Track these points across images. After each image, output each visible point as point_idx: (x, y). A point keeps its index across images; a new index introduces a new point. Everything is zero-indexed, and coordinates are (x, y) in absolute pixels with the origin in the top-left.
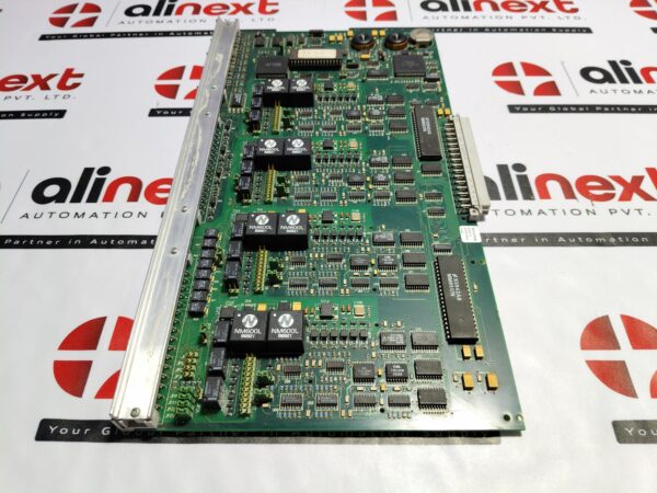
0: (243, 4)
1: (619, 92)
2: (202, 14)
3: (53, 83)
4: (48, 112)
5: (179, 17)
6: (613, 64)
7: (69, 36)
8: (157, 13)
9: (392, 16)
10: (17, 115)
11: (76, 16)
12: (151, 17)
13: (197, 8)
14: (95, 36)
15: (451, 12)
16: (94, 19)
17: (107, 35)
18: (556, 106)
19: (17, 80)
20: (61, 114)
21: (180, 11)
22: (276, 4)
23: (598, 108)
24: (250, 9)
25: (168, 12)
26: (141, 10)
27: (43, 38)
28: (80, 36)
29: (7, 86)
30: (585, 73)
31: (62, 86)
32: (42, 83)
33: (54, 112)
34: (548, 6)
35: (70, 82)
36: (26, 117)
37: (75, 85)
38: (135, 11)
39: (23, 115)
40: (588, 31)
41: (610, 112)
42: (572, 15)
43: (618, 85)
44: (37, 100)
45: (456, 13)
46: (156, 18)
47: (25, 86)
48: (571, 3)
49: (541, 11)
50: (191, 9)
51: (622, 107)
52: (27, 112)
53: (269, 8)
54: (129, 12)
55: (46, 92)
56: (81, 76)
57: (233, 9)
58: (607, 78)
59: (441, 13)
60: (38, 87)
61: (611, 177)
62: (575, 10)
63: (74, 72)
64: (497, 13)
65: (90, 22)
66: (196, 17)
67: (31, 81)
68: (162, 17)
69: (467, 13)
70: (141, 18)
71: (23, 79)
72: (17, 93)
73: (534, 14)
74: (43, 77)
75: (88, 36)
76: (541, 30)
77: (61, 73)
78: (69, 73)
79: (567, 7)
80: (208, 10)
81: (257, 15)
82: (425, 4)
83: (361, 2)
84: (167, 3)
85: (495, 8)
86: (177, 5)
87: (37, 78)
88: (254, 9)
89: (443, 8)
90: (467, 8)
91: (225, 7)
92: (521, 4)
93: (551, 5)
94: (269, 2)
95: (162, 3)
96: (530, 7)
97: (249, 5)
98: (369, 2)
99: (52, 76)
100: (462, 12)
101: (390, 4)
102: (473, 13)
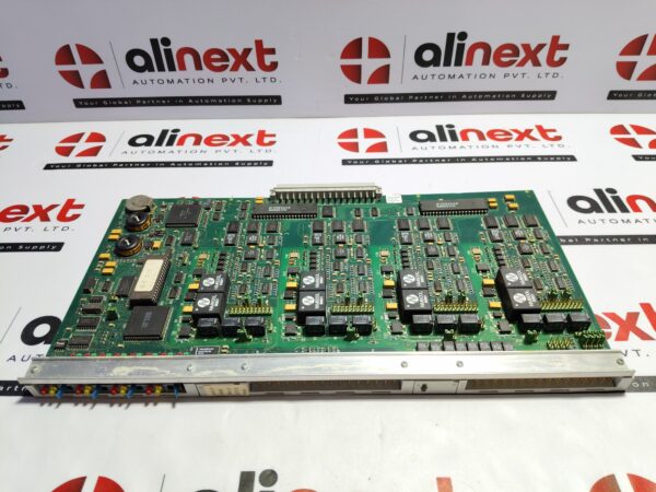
0: (242, 136)
1: (607, 222)
2: (203, 146)
3: (53, 214)
4: (46, 244)
5: (180, 148)
6: (599, 192)
7: (73, 166)
9: (382, 147)
10: (14, 247)
11: (82, 146)
12: (153, 147)
13: (198, 140)
14: (98, 165)
15: (438, 143)
17: (110, 165)
19: (18, 210)
20: (58, 247)
21: (181, 142)
22: (274, 136)
23: (587, 240)
24: (249, 140)
25: (170, 143)
26: (144, 140)
27: (48, 167)
28: (84, 166)
29: (9, 216)
30: (572, 202)
31: (62, 217)
32: (42, 213)
33: (52, 244)
34: (532, 134)
35: (71, 213)
36: (23, 250)
37: (75, 217)
38: (139, 141)
39: (21, 247)
40: (573, 159)
41: (600, 243)
42: (556, 143)
43: (606, 215)
44: (36, 231)
45: (443, 143)
46: (159, 148)
47: (26, 216)
48: (554, 131)
49: (526, 140)
50: (192, 139)
51: (611, 237)
52: (25, 245)
53: (267, 140)
54: (132, 142)
55: (45, 224)
56: (81, 206)
57: (232, 140)
58: (595, 208)
59: (429, 144)
60: (38, 219)
61: (606, 314)
62: (558, 138)
63: (75, 203)
64: (483, 142)
65: (94, 152)
66: (197, 147)
67: (32, 212)
68: (164, 147)
69: (455, 143)
70: (143, 148)
71: (24, 209)
72: (17, 224)
73: (519, 143)
74: (44, 207)
75: (91, 166)
76: (526, 159)
77: (62, 203)
78: (70, 204)
79: (551, 135)
80: (209, 141)
81: (256, 147)
82: (413, 136)
83: (353, 133)
84: (169, 134)
85: (481, 136)
86: (179, 135)
87: (38, 208)
88: (252, 140)
89: (431, 138)
90: (454, 138)
91: (225, 138)
92: (507, 133)
93: (536, 133)
94: (267, 133)
95: (164, 133)
96: (515, 135)
97: (248, 136)
98: (361, 133)
99: (52, 207)
100: (449, 142)
101: (381, 136)
102: (460, 142)
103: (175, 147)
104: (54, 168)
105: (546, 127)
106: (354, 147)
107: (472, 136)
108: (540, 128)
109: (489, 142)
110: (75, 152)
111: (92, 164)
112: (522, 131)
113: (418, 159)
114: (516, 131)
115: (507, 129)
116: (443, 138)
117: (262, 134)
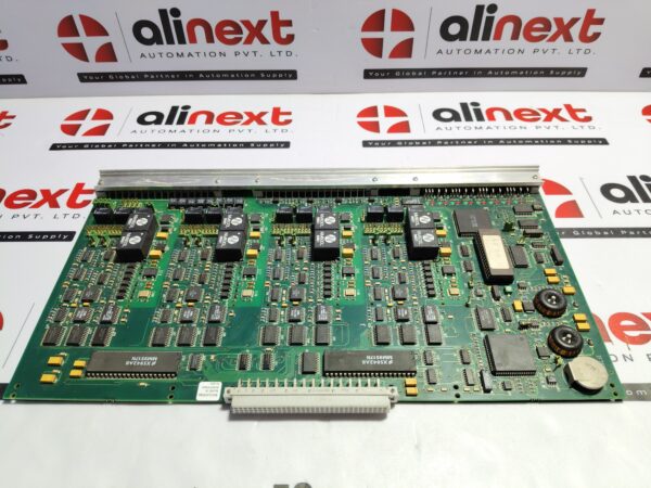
0: (256, 113)
1: (642, 212)
2: (215, 123)
3: (62, 200)
5: (191, 126)
6: (633, 179)
7: (80, 146)
8: (170, 122)
9: (404, 127)
10: (23, 237)
11: (88, 124)
12: (164, 125)
13: (210, 118)
14: (107, 146)
15: (463, 123)
16: (106, 127)
17: (119, 146)
18: (580, 230)
19: (26, 196)
20: (70, 236)
21: (193, 120)
22: (289, 113)
23: (622, 232)
24: (263, 118)
25: (181, 121)
26: (153, 118)
27: (54, 147)
28: (92, 146)
29: (16, 202)
30: (606, 190)
31: (72, 203)
32: (50, 199)
33: (63, 233)
34: (561, 115)
35: (80, 199)
36: (34, 239)
37: (86, 203)
38: (148, 119)
39: (31, 237)
40: (604, 142)
41: (636, 236)
42: (586, 124)
43: (642, 205)
44: (45, 219)
45: (469, 123)
46: (169, 127)
47: (34, 202)
48: (584, 110)
49: (555, 120)
50: (204, 117)
51: (648, 230)
52: (35, 234)
53: (282, 118)
54: (141, 120)
55: (55, 210)
56: (91, 192)
58: (629, 197)
59: (453, 123)
60: (46, 205)
61: (644, 314)
62: (588, 119)
63: (85, 188)
64: (510, 123)
65: (102, 130)
66: (209, 126)
67: (40, 197)
68: (174, 126)
69: (481, 123)
70: (153, 126)
71: (32, 194)
72: (25, 210)
73: (547, 124)
74: (53, 192)
75: (99, 146)
76: (556, 141)
77: (71, 187)
78: (79, 189)
79: (581, 115)
80: (222, 119)
81: (271, 126)
82: (437, 114)
83: (372, 111)
84: (180, 110)
85: (508, 116)
86: (190, 112)
87: (46, 193)
88: (267, 118)
89: (456, 117)
90: (480, 118)
91: (239, 116)
92: (534, 113)
93: (564, 114)
94: (282, 110)
95: (174, 109)
96: (543, 116)
97: (263, 114)
98: (381, 112)
99: (61, 192)
100: (475, 123)
101: (402, 114)
102: (486, 123)
103: (186, 126)
104: (61, 149)
105: (574, 107)
106: (374, 127)
107: (498, 115)
108: (568, 107)
109: (516, 122)
110: (82, 131)
111: (100, 144)
112: (551, 110)
113: (443, 141)
114: (544, 111)
115: (534, 108)
116: (469, 118)
117: (277, 112)
